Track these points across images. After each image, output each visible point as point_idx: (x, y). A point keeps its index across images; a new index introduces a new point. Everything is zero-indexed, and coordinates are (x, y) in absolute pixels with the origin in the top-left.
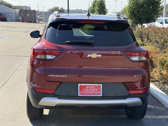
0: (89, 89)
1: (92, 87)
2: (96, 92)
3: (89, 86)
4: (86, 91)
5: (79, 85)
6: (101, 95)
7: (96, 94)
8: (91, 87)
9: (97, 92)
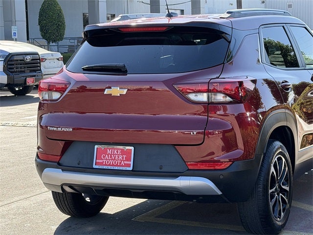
0: (111, 155)
1: (117, 152)
2: (124, 161)
3: (112, 151)
4: (107, 160)
5: (96, 147)
6: (131, 169)
7: (122, 166)
8: (115, 152)
9: (126, 162)
